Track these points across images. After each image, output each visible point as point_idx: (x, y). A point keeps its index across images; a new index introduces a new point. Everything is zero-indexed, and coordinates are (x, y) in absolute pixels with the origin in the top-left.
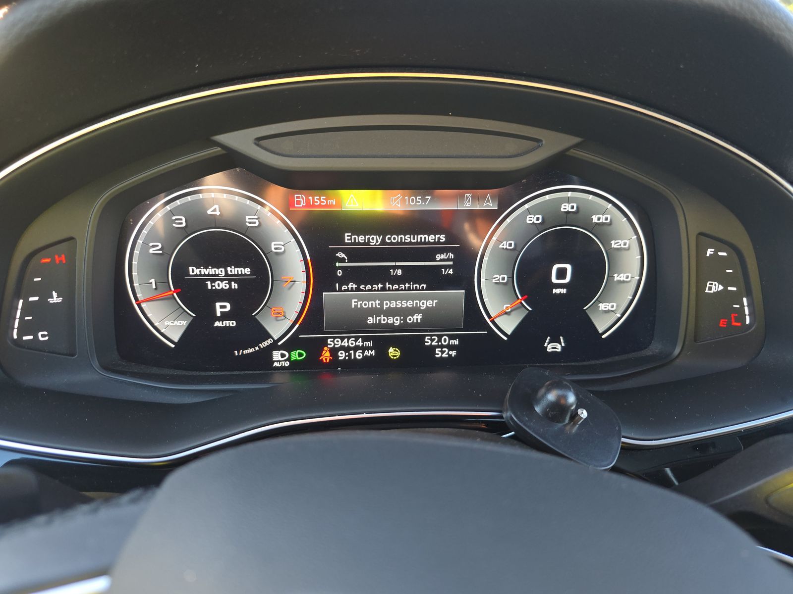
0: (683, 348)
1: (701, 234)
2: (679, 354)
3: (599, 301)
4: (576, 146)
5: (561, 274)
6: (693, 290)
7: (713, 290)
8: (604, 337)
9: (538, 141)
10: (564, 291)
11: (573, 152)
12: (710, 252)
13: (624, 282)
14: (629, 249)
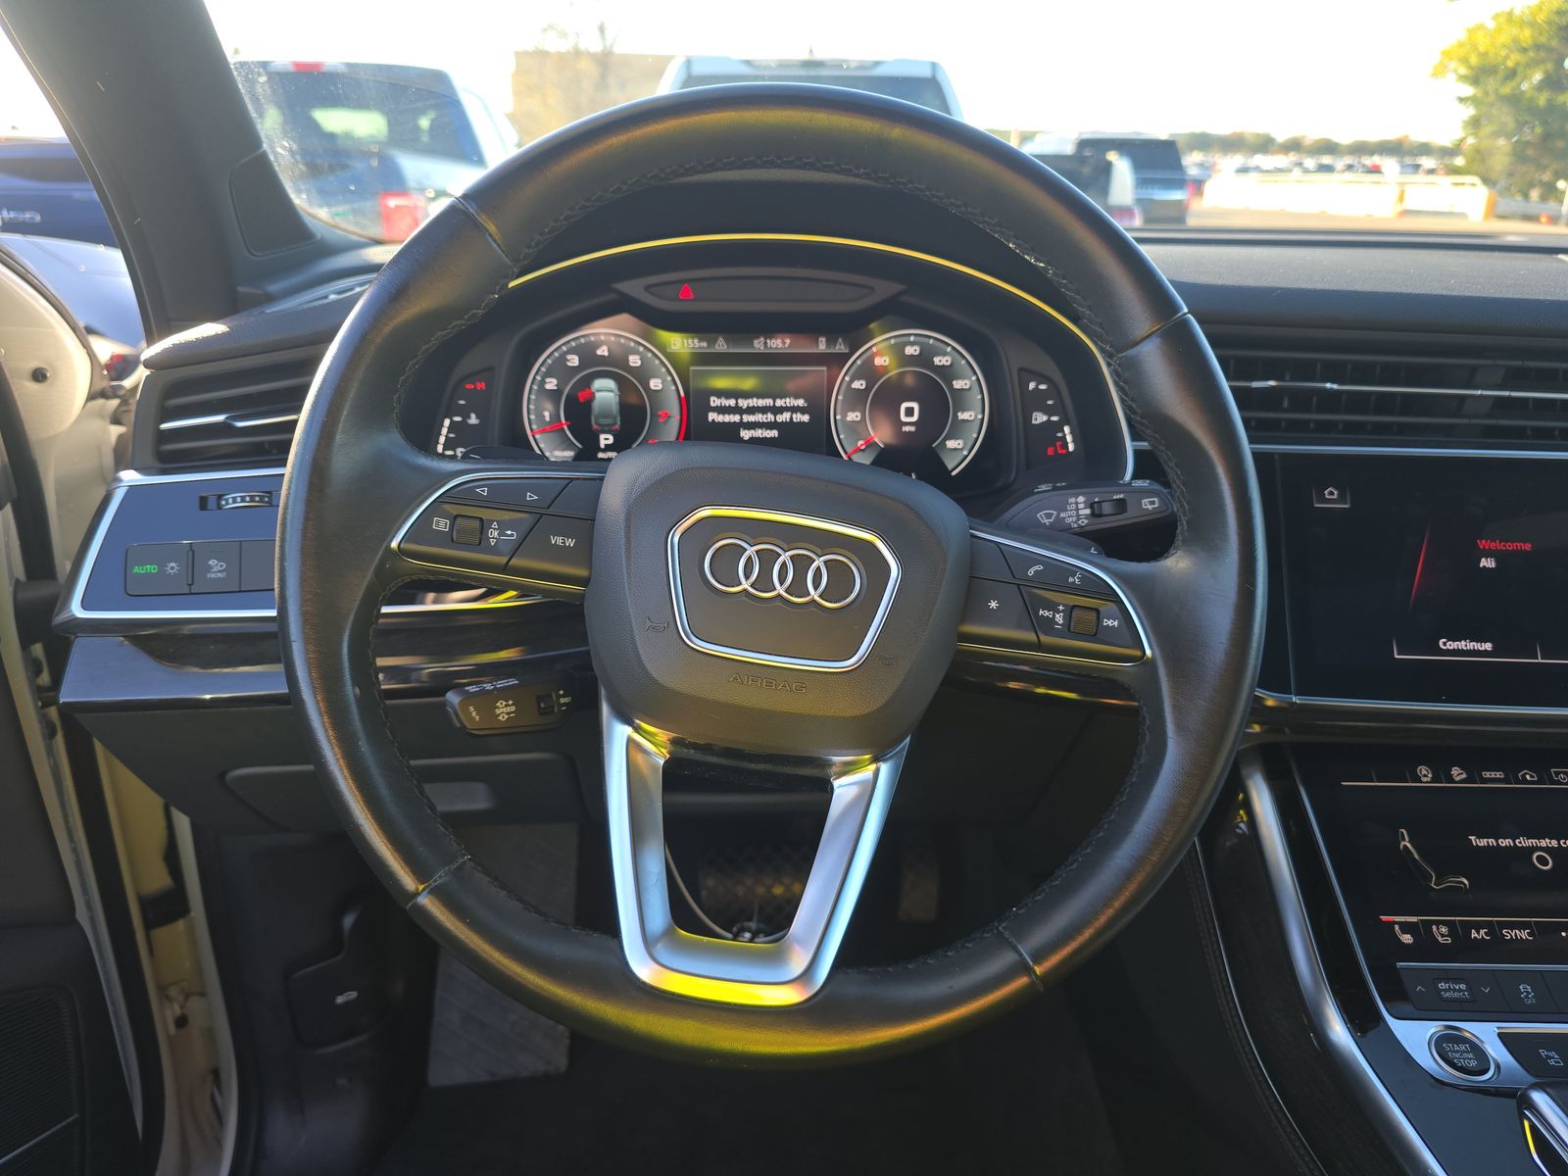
0: (1017, 473)
1: (1021, 370)
2: (1016, 478)
3: (945, 439)
4: (902, 293)
5: (910, 412)
6: (1021, 420)
7: (1039, 421)
8: (953, 474)
9: (872, 288)
10: (913, 429)
11: (904, 298)
12: (1032, 386)
13: (967, 420)
14: (970, 389)
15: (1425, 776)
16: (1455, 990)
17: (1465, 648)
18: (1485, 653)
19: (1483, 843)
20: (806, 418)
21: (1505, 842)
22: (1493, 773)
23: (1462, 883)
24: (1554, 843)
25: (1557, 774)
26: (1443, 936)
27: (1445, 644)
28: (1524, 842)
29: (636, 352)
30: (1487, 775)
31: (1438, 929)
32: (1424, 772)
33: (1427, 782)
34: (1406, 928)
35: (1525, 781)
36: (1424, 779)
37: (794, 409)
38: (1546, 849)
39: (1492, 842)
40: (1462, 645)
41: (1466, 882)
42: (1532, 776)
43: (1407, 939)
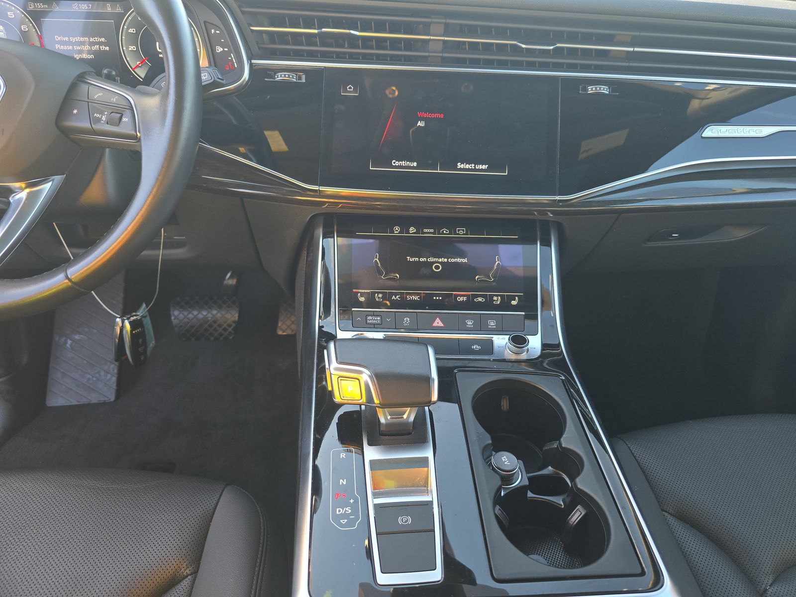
12: (213, 31)
15: (397, 231)
16: (374, 320)
17: (404, 165)
18: (413, 168)
19: (412, 260)
20: (107, 48)
21: (422, 260)
22: (429, 230)
23: (396, 276)
24: (446, 260)
25: (459, 230)
26: (379, 298)
27: (394, 163)
28: (431, 260)
29: (11, 11)
30: (425, 230)
31: (378, 295)
32: (397, 229)
33: (397, 233)
34: (362, 294)
35: (443, 233)
36: (395, 232)
37: (100, 44)
38: (441, 263)
39: (417, 259)
40: (403, 163)
41: (398, 276)
42: (447, 231)
43: (362, 299)
